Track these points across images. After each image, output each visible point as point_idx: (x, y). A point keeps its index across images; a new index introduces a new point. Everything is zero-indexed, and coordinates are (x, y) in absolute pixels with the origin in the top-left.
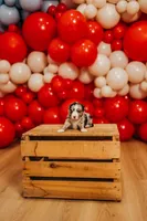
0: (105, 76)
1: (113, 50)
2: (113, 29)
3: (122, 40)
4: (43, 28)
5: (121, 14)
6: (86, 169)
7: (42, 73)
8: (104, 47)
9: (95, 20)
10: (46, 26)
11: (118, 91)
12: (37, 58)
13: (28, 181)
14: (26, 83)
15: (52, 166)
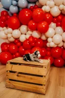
0: (52, 37)
1: (57, 26)
2: (57, 17)
3: (61, 22)
4: (27, 15)
5: (61, 10)
6: (31, 79)
7: (26, 34)
8: (53, 25)
9: (49, 13)
10: (28, 14)
11: (58, 45)
12: (24, 28)
13: (8, 81)
14: (19, 38)
15: (18, 76)
